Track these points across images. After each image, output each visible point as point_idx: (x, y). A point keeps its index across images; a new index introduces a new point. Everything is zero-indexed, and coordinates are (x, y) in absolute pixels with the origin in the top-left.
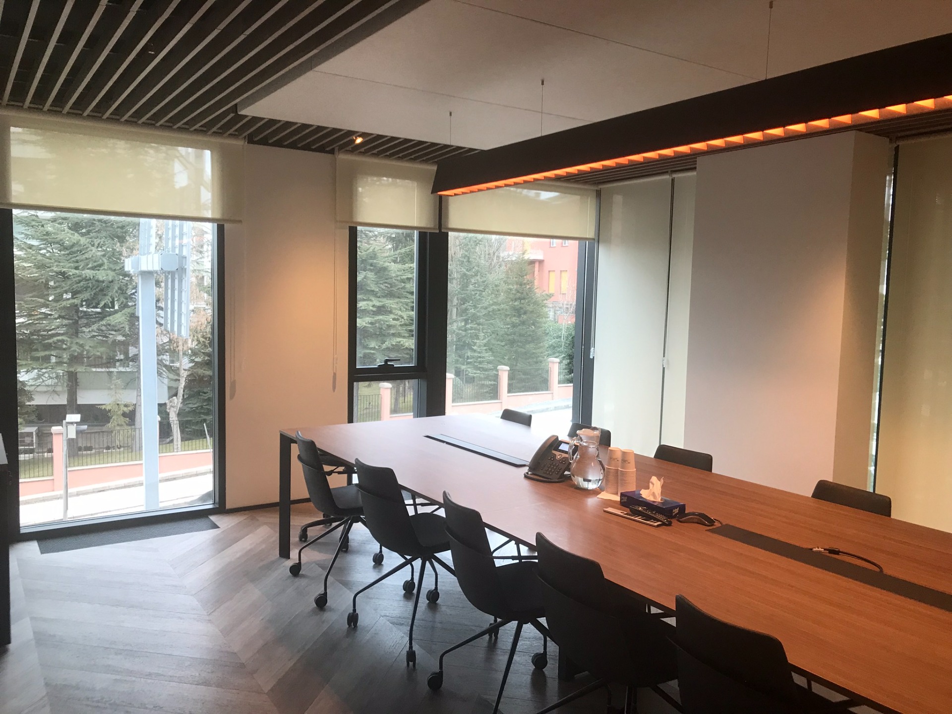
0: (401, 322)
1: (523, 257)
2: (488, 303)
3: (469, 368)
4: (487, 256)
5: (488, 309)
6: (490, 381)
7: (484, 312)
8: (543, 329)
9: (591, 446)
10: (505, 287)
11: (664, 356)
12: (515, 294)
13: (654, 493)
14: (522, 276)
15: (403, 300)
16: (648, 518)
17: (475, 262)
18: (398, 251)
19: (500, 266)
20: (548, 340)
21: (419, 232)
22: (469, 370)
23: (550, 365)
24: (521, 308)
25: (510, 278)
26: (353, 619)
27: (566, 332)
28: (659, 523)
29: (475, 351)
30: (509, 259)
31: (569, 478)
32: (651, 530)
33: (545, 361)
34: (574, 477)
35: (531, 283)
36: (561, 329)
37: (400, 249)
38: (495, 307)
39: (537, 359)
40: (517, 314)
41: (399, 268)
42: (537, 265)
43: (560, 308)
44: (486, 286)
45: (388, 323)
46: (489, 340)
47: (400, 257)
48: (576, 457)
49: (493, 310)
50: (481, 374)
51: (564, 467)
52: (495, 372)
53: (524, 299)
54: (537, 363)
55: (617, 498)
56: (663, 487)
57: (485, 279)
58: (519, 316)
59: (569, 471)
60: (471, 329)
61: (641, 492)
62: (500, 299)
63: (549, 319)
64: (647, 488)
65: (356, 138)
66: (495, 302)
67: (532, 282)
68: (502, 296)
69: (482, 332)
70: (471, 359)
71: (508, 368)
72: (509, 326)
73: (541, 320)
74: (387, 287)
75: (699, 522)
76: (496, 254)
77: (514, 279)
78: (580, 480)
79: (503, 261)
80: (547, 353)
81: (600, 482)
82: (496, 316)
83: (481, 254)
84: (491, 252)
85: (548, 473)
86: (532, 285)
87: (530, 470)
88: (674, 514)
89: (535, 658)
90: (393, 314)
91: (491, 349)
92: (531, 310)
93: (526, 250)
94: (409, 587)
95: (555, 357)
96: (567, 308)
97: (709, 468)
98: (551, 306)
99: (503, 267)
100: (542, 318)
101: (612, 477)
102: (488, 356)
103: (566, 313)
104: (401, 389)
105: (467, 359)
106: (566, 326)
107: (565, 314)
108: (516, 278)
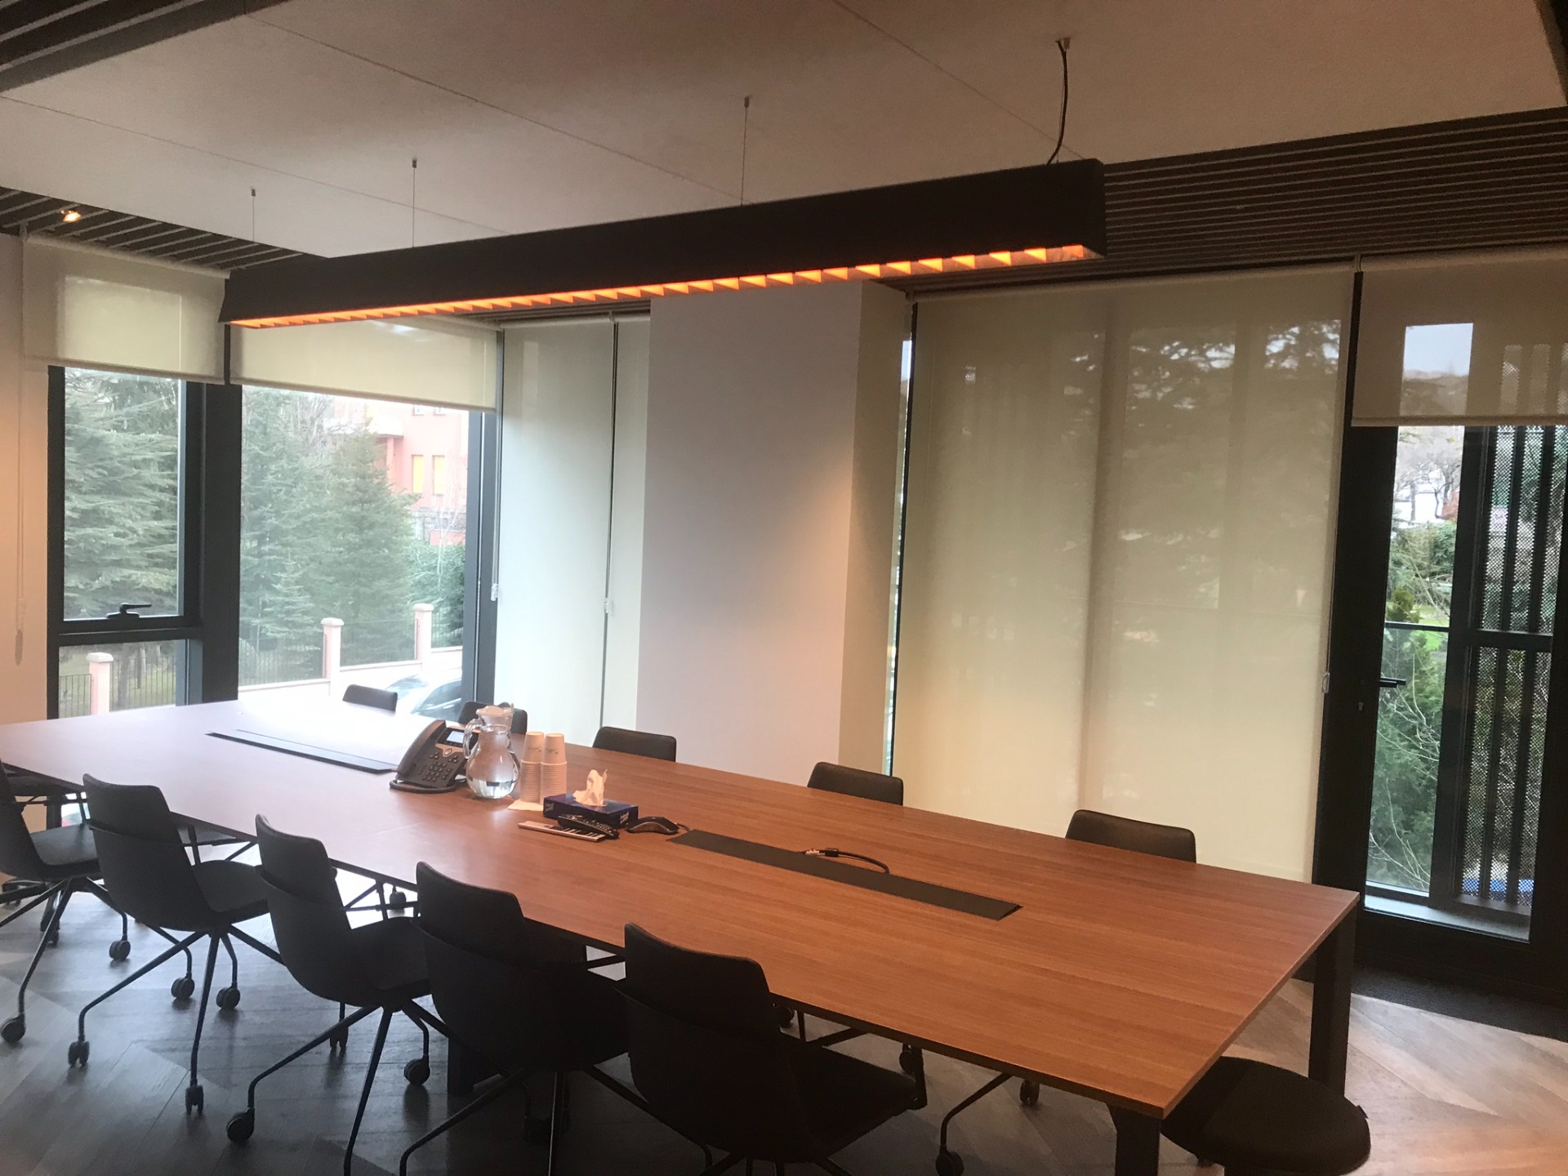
0: (132, 540)
1: (366, 430)
2: (302, 508)
3: (267, 623)
4: (299, 424)
5: (303, 519)
6: (308, 644)
7: (294, 523)
8: (404, 554)
9: (499, 732)
10: (334, 480)
11: (607, 596)
12: (352, 494)
13: (593, 794)
14: (365, 463)
15: (136, 500)
16: (585, 830)
17: (276, 435)
18: (125, 410)
19: (324, 442)
20: (413, 574)
21: (188, 383)
22: (267, 626)
23: (417, 616)
24: (363, 518)
25: (342, 466)
26: (79, 1052)
27: (444, 560)
28: (601, 836)
29: (277, 592)
30: (340, 432)
31: (465, 784)
32: (589, 849)
33: (408, 608)
34: (472, 780)
35: (381, 475)
36: (436, 555)
37: (129, 406)
38: (315, 515)
39: (393, 606)
40: (357, 529)
41: (126, 440)
42: (390, 444)
43: (433, 518)
44: (298, 480)
45: (104, 542)
46: (304, 573)
47: (128, 421)
48: (476, 751)
49: (313, 521)
50: (289, 633)
51: (455, 767)
52: (316, 629)
53: (370, 501)
54: (393, 612)
55: (540, 808)
56: (606, 785)
57: (296, 465)
58: (361, 530)
59: (464, 774)
60: (271, 553)
61: (574, 795)
62: (325, 501)
63: (413, 538)
64: (583, 788)
65: (67, 212)
66: (316, 507)
67: (383, 473)
68: (329, 497)
69: (292, 559)
70: (271, 607)
71: (340, 622)
72: (341, 549)
73: (399, 539)
74: (99, 474)
75: (657, 830)
76: (316, 423)
77: (350, 466)
78: (482, 784)
79: (329, 434)
80: (411, 595)
81: (513, 784)
82: (318, 531)
83: (289, 422)
84: (307, 418)
85: (429, 778)
86: (384, 478)
87: (399, 778)
88: (621, 822)
89: (409, 1067)
90: (117, 525)
91: (308, 590)
92: (382, 521)
93: (371, 419)
94: (182, 991)
95: (426, 602)
96: (445, 519)
97: (671, 756)
98: (417, 514)
99: (329, 446)
100: (402, 535)
101: (530, 776)
102: (303, 601)
103: (445, 528)
104: (132, 662)
105: (263, 608)
106: (445, 550)
107: (442, 530)
108: (353, 465)
